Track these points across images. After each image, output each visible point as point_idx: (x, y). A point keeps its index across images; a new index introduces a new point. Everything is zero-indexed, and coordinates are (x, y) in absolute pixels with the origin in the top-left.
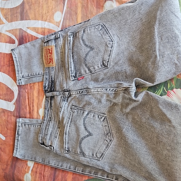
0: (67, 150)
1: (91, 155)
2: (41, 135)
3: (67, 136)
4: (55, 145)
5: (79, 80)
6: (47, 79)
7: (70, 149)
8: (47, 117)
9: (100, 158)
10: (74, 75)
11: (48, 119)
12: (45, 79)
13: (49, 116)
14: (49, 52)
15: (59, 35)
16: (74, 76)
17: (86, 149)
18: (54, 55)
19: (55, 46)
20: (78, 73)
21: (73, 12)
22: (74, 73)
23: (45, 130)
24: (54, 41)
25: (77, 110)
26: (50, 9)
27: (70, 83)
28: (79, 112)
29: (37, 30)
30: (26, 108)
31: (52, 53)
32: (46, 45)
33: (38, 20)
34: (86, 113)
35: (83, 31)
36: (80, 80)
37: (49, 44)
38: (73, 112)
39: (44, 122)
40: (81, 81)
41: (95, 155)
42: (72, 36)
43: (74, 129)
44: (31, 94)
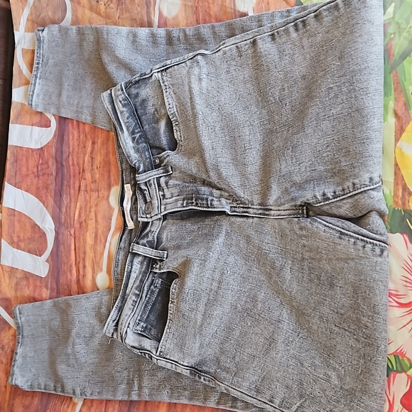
30: (71, 271)
44: (81, 239)
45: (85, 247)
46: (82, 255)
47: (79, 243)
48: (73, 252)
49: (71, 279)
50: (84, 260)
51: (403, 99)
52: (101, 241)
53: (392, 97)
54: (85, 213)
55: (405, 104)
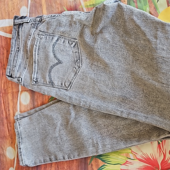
0: (36, 81)
1: (60, 84)
2: (9, 67)
3: (36, 64)
4: (23, 76)
7: (39, 80)
8: (15, 47)
9: (68, 87)
11: (16, 50)
13: (16, 47)
17: (56, 78)
21: (37, 4)
23: (14, 61)
25: (46, 36)
26: (15, 5)
28: (48, 38)
29: (5, 29)
33: (5, 19)
34: (56, 38)
38: (41, 39)
39: (11, 54)
41: (63, 85)
43: (42, 57)
44: (6, 97)
45: (8, 101)
46: (7, 105)
47: (5, 99)
48: (3, 104)
49: (3, 117)
50: (8, 107)
51: (153, 5)
52: (15, 97)
53: (148, 5)
54: (7, 85)
55: (155, 8)
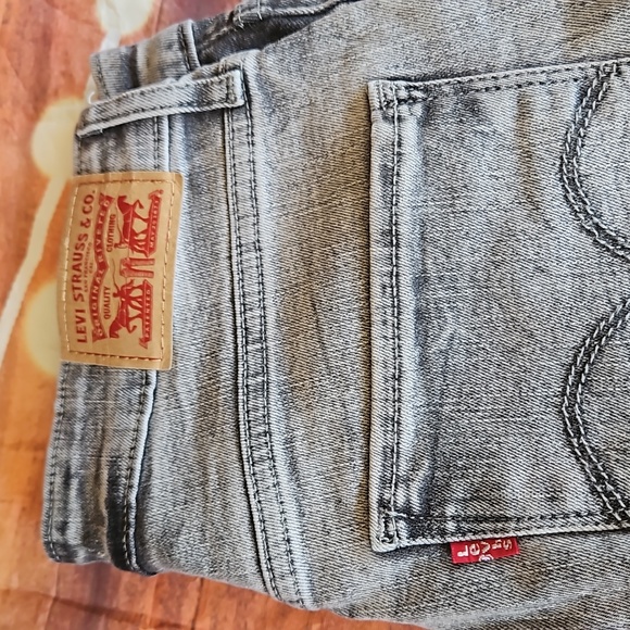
5: (459, 566)
6: (75, 483)
10: (416, 505)
12: (58, 480)
14: (127, 231)
15: (245, 82)
16: (407, 509)
18: (169, 266)
19: (194, 187)
20: (459, 489)
22: (415, 486)
24: (179, 136)
27: (357, 576)
31: (148, 246)
32: (96, 166)
35: (574, 89)
36: (473, 561)
37: (135, 161)
40: (475, 574)
42: (418, 109)
